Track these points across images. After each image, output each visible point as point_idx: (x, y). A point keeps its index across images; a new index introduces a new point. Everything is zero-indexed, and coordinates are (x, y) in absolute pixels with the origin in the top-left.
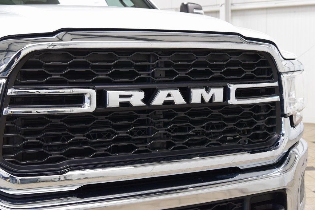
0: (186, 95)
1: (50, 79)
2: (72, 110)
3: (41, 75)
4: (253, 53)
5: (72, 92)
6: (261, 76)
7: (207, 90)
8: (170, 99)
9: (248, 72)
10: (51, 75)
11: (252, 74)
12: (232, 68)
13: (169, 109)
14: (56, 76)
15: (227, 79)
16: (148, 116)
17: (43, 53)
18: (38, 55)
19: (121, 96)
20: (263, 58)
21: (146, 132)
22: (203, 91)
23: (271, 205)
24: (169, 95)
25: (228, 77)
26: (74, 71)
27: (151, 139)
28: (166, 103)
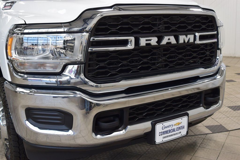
1: (111, 32)
2: (116, 49)
3: (107, 30)
4: (206, 16)
5: (116, 39)
6: (209, 29)
8: (169, 41)
9: (204, 27)
10: (111, 30)
12: (197, 24)
13: (167, 46)
14: (113, 30)
16: (157, 51)
17: (108, 18)
18: (105, 19)
19: (146, 40)
20: (210, 19)
21: (155, 59)
22: (184, 36)
23: (212, 95)
24: (169, 39)
26: (123, 27)
27: (158, 63)
28: (168, 43)
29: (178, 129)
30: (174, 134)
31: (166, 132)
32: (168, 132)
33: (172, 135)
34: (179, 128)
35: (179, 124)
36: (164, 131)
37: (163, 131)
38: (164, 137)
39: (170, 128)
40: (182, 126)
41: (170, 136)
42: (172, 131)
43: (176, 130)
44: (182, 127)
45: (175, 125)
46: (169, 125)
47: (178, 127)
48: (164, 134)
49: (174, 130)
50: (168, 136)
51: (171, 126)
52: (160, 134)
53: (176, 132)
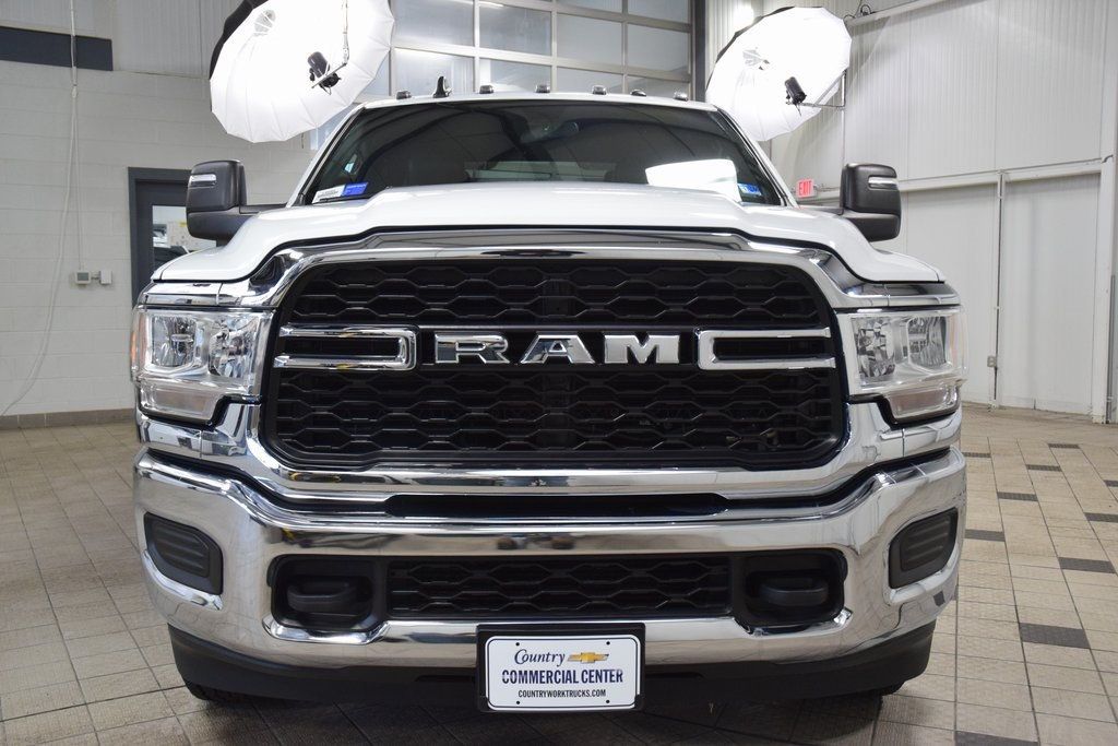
0: (595, 344)
6: (785, 316)
7: (643, 338)
9: (753, 307)
11: (763, 310)
12: (712, 298)
13: (568, 372)
15: (699, 320)
19: (462, 345)
22: (633, 339)
24: (558, 346)
25: (699, 317)
26: (386, 299)
29: (591, 676)
30: (572, 693)
31: (535, 676)
32: (542, 677)
33: (560, 694)
34: (594, 673)
35: (594, 658)
36: (526, 672)
37: (518, 668)
38: (526, 694)
39: (551, 666)
40: (611, 671)
41: (550, 694)
42: (559, 677)
43: (578, 678)
44: (612, 676)
45: (573, 658)
46: (548, 655)
47: (589, 667)
48: (523, 680)
49: (569, 677)
50: (541, 693)
51: (558, 659)
52: (507, 677)
53: (580, 686)
